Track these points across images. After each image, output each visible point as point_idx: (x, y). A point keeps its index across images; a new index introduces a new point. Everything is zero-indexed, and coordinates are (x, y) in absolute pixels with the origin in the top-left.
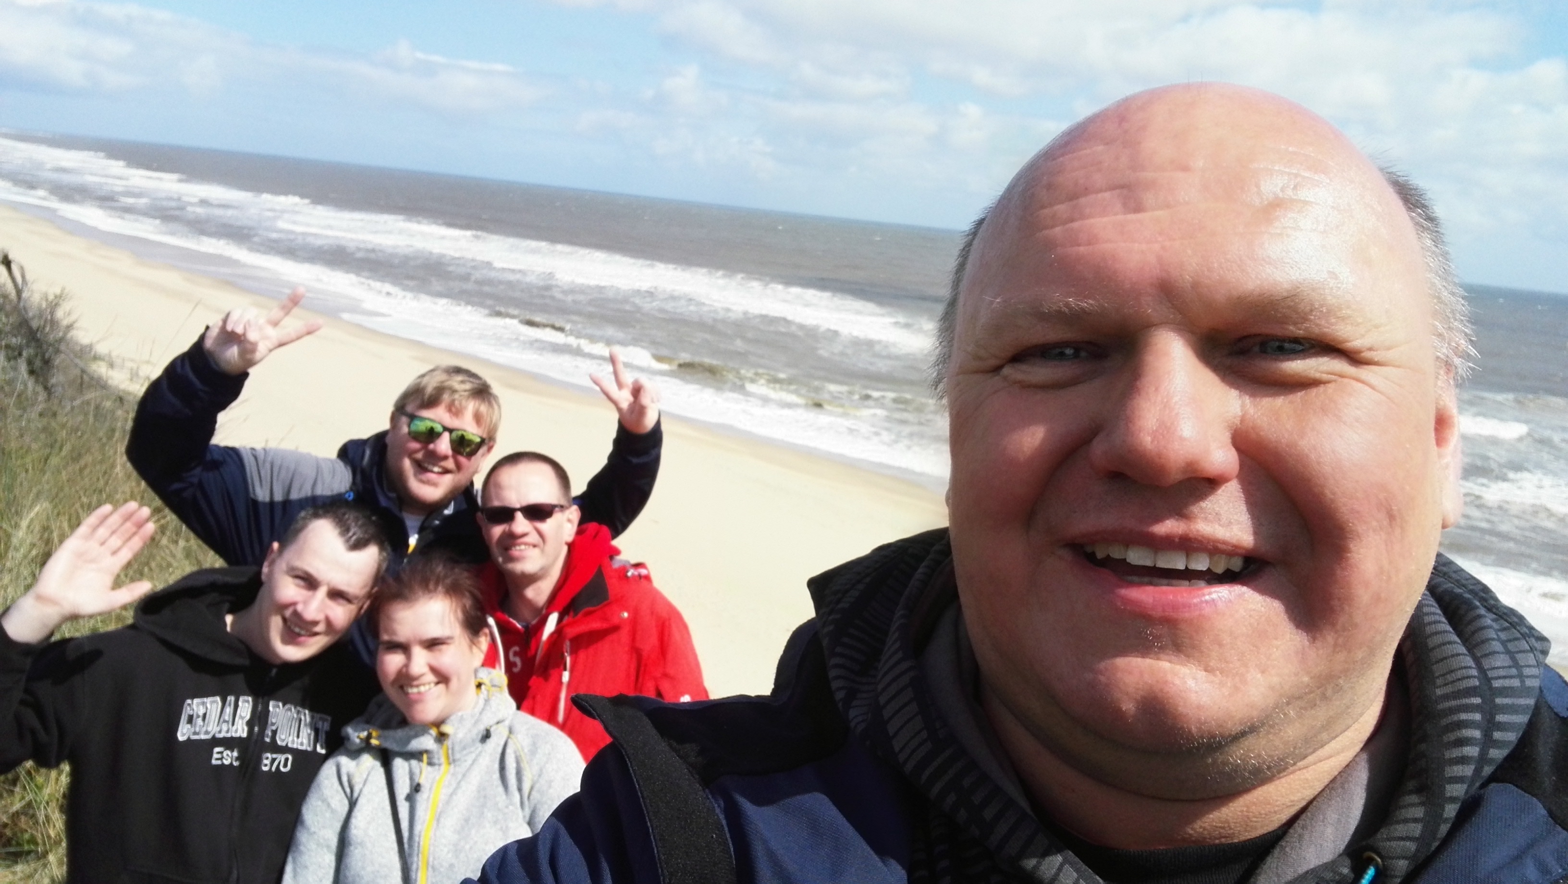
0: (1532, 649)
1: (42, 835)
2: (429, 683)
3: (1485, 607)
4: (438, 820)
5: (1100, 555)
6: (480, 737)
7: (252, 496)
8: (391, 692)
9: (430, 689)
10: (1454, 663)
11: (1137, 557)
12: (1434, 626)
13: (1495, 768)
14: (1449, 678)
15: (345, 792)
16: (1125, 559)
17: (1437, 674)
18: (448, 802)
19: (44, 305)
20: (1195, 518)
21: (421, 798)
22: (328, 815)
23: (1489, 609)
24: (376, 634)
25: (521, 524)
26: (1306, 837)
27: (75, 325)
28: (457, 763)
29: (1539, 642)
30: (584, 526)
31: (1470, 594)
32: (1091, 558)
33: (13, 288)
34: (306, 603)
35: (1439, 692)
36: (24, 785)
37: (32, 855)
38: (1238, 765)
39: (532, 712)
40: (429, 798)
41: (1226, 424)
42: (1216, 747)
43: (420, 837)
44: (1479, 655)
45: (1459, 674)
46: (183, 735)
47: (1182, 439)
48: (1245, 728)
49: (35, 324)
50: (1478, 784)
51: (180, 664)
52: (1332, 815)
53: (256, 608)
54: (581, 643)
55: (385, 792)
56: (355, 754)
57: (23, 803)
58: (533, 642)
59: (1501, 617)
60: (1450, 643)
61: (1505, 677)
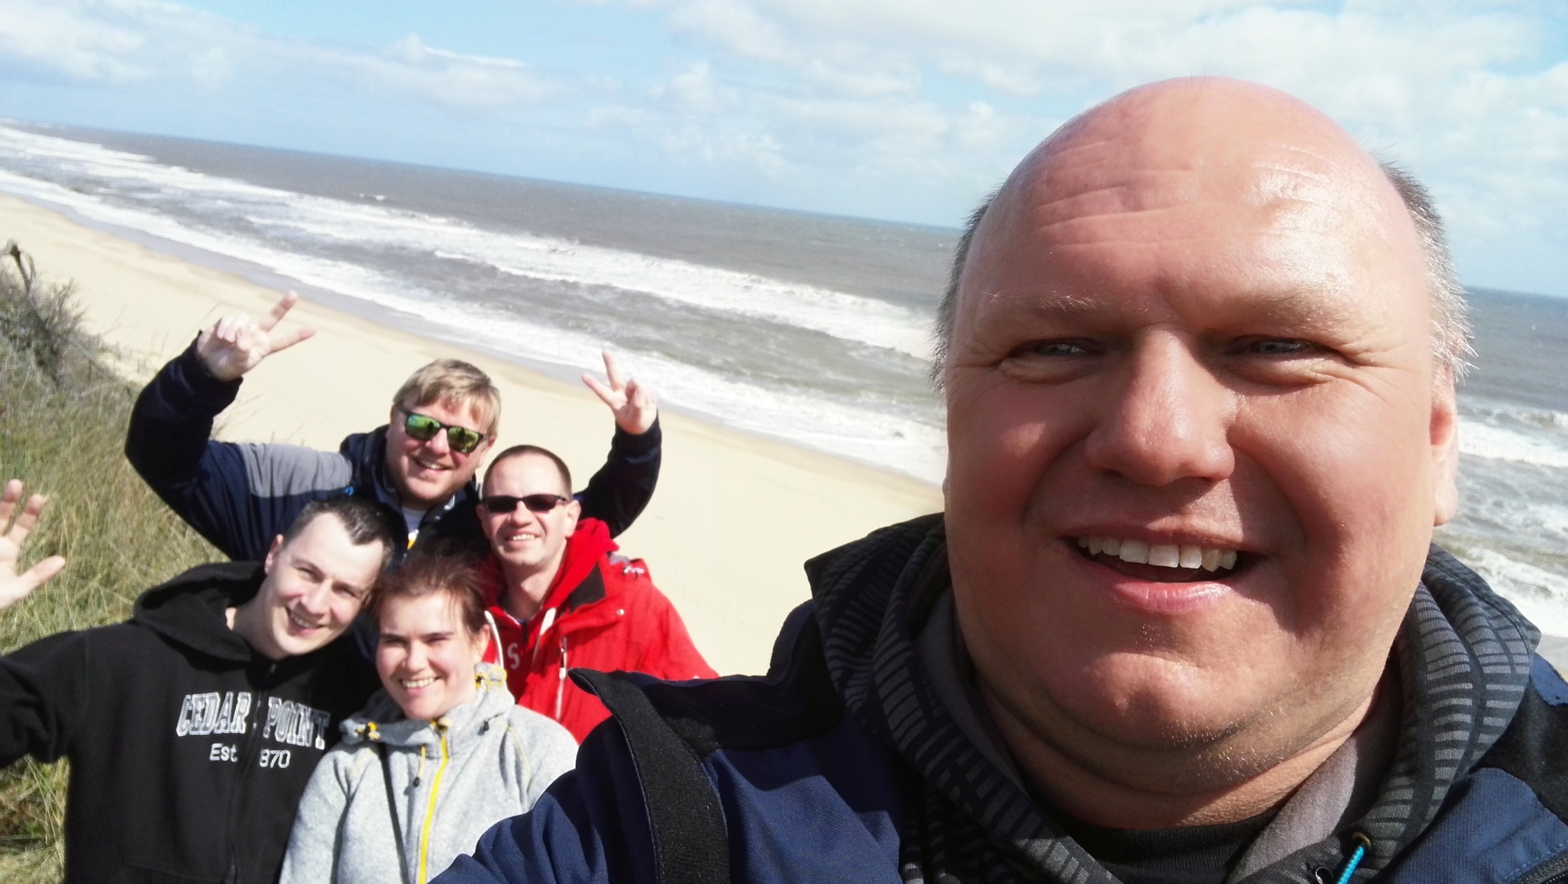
0: (1523, 638)
1: (49, 823)
2: (428, 678)
3: (1477, 596)
4: (437, 815)
5: (1094, 551)
6: (478, 729)
7: (252, 491)
8: (391, 686)
9: (429, 684)
10: (1446, 649)
11: (1131, 553)
12: (1426, 613)
13: (1484, 753)
14: (1441, 664)
15: (342, 788)
16: (1118, 556)
17: (1428, 660)
18: (447, 797)
19: (53, 296)
20: (1191, 514)
21: (420, 793)
22: (325, 810)
23: (1481, 598)
24: (377, 626)
25: (523, 513)
26: (1296, 819)
27: (84, 316)
28: (456, 756)
29: (1529, 631)
30: (583, 521)
31: (1462, 583)
32: (1084, 553)
33: (22, 278)
34: (311, 595)
35: (1430, 677)
36: (32, 772)
37: (39, 842)
38: (1227, 762)
39: (531, 706)
40: (427, 792)
41: (1222, 421)
42: (1206, 742)
43: (419, 832)
44: (1471, 643)
45: (1451, 660)
46: (183, 730)
47: (1177, 440)
48: (1234, 723)
49: (43, 315)
50: (1467, 768)
51: (181, 659)
52: (1321, 798)
53: (257, 601)
54: (577, 638)
55: (383, 786)
56: (353, 748)
57: (31, 791)
58: (531, 636)
59: (1492, 606)
60: (1442, 629)
61: (1496, 664)
